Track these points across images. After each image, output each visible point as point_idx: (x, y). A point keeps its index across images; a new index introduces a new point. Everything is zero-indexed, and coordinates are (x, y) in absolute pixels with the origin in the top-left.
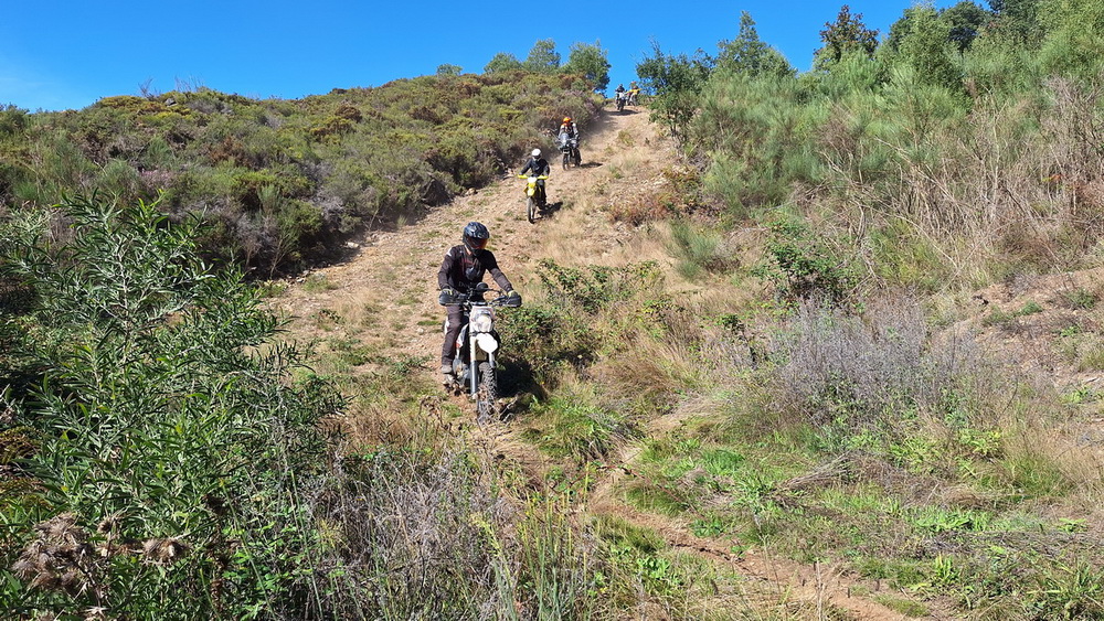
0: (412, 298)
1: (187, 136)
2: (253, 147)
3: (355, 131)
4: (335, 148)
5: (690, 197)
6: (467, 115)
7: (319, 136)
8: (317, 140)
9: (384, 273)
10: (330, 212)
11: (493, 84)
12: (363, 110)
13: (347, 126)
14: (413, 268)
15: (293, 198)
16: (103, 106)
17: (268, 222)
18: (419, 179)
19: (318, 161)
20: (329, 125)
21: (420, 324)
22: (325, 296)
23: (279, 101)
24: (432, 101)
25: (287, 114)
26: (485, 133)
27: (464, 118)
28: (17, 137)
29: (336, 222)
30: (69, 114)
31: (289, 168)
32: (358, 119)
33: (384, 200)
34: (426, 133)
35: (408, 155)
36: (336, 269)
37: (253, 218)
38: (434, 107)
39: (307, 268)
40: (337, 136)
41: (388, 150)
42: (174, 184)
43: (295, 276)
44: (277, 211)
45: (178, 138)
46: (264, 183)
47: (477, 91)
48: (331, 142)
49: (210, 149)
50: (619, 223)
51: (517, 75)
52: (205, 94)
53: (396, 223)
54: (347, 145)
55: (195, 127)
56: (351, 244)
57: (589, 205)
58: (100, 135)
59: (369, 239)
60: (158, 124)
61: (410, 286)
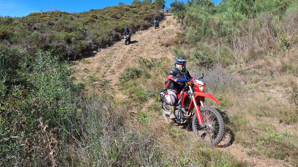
0: (109, 66)
1: (53, 24)
2: (69, 26)
3: (96, 22)
4: (91, 26)
5: (182, 39)
6: (126, 17)
7: (86, 23)
8: (86, 24)
9: (102, 59)
10: (89, 43)
11: (133, 8)
12: (98, 15)
13: (94, 20)
14: (110, 58)
15: (80, 40)
16: (31, 15)
17: (73, 46)
18: (112, 35)
19: (86, 30)
20: (89, 20)
21: (110, 72)
22: (87, 65)
23: (76, 13)
24: (117, 13)
25: (78, 17)
26: (130, 22)
27: (125, 18)
28: (10, 25)
29: (91, 46)
30: (23, 18)
31: (78, 32)
32: (97, 18)
33: (103, 40)
34: (114, 22)
35: (109, 28)
36: (90, 58)
37: (69, 45)
38: (117, 14)
39: (83, 58)
40: (91, 23)
41: (104, 27)
42: (50, 37)
43: (80, 60)
44: (75, 43)
45: (51, 24)
46: (72, 36)
47: (129, 10)
48: (89, 25)
49: (58, 27)
50: (163, 46)
51: (140, 5)
52: (57, 12)
53: (106, 46)
54: (94, 25)
55: (55, 21)
56: (94, 52)
57: (156, 42)
58: (31, 24)
59: (99, 50)
60: (45, 21)
61: (109, 63)
